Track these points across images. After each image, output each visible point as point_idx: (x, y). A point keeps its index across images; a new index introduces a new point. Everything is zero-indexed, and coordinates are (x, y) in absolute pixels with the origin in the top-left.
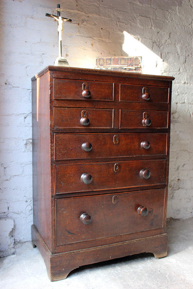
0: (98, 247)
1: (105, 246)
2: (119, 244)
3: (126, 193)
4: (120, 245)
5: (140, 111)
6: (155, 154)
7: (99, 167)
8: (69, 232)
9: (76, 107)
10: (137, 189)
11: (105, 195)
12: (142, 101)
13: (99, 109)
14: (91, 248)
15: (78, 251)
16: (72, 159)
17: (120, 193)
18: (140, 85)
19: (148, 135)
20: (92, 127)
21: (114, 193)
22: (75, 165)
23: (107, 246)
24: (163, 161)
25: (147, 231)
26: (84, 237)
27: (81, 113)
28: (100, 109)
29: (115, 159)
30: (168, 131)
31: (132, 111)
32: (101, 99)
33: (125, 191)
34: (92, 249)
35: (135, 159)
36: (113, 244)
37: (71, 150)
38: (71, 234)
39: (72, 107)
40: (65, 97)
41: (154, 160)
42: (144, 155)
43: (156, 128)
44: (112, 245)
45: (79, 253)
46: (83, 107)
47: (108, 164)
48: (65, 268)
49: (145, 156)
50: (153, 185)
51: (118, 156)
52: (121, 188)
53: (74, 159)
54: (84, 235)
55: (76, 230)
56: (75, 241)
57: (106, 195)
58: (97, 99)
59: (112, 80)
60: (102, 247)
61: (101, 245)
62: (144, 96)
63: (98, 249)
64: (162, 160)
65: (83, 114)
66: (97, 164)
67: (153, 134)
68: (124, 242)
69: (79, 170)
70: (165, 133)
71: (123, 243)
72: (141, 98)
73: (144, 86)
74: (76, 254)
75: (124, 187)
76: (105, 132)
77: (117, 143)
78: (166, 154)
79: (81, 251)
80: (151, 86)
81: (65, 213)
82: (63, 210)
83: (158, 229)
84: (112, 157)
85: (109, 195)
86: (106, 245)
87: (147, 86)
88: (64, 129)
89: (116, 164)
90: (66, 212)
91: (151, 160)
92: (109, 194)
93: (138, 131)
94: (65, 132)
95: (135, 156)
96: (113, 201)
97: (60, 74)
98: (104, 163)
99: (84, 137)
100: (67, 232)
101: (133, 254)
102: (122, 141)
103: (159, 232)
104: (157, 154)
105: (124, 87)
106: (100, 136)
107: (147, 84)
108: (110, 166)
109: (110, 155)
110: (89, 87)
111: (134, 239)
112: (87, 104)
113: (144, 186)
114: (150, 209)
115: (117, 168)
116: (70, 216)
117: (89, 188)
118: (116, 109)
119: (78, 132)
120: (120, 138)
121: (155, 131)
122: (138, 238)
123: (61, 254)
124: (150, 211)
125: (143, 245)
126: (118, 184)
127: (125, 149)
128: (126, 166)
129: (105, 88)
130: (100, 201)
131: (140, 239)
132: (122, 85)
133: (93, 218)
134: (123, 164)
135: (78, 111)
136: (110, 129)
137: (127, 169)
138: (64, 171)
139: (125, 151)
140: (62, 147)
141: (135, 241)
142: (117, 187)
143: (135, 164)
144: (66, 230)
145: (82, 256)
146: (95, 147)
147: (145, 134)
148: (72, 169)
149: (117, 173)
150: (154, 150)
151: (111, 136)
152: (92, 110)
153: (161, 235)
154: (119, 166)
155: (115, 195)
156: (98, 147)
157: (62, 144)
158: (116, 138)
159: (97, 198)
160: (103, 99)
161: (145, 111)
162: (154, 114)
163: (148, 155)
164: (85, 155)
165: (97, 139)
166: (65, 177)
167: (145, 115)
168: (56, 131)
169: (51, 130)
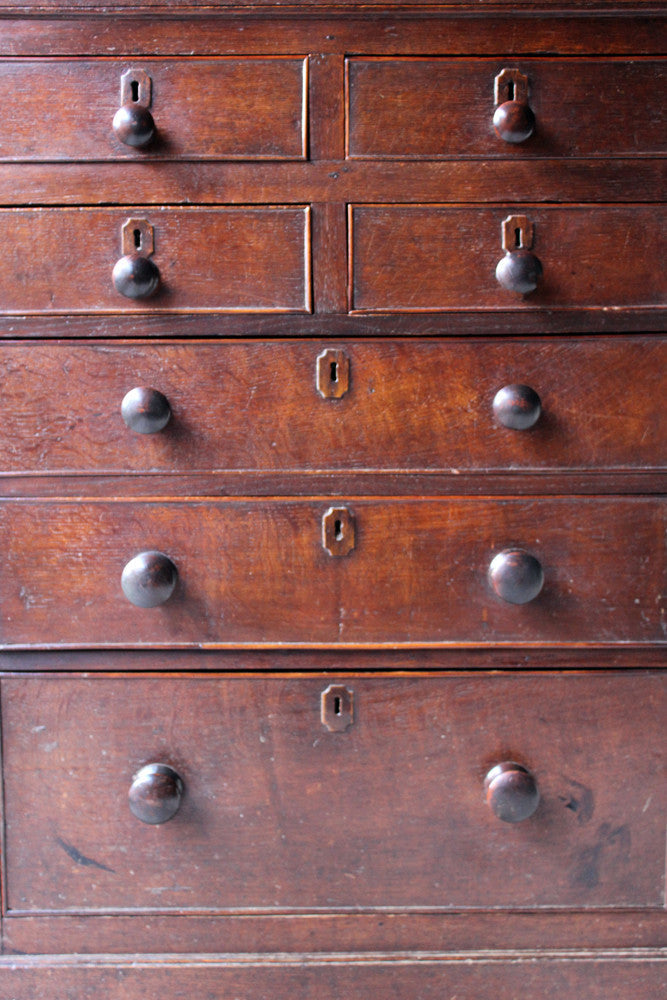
0: (241, 956)
1: (282, 956)
2: (366, 959)
3: (403, 678)
4: (368, 967)
5: (480, 210)
6: (598, 463)
7: (232, 525)
8: (75, 854)
9: (92, 200)
10: (476, 661)
11: (272, 675)
12: (491, 150)
13: (221, 209)
14: (198, 956)
15: (126, 957)
16: (80, 472)
17: (367, 674)
18: (476, 60)
19: (545, 348)
20: (188, 309)
21: (328, 670)
22: (97, 505)
23: (292, 960)
24: (652, 506)
25: (552, 913)
26: (157, 890)
27: (118, 232)
28: (230, 209)
29: (325, 486)
31: (427, 213)
32: (229, 151)
33: (396, 665)
34: (206, 961)
35: (459, 487)
36: (334, 956)
37: (72, 427)
38: (86, 861)
39: (68, 202)
41: (587, 500)
42: (520, 464)
43: (595, 308)
44: (320, 960)
45: (126, 972)
46: (129, 201)
47: (283, 510)
49: (527, 475)
50: (580, 644)
51: (345, 466)
52: (368, 645)
53: (88, 471)
54: (158, 877)
55: (112, 848)
56: (107, 905)
57: (278, 675)
58: (210, 155)
59: (295, 43)
60: (259, 961)
61: (259, 951)
62: (500, 115)
63: (235, 965)
64: (647, 500)
65: (132, 237)
66: (220, 507)
67: (579, 346)
68: (403, 954)
69: (114, 531)
71: (393, 959)
72: (485, 132)
73: (504, 59)
74: (106, 972)
75: (389, 639)
76: (259, 331)
77: (338, 395)
79: (138, 961)
80: (552, 60)
81: (48, 748)
82: (36, 734)
83: (634, 911)
84: (309, 471)
85: (299, 679)
86: (290, 950)
87: (527, 62)
88: (32, 320)
89: (330, 511)
90: (55, 744)
91: (565, 499)
92: (299, 675)
93: (472, 330)
94: (38, 334)
95: (455, 471)
96: (327, 717)
98: (260, 499)
99: (144, 357)
100: (62, 852)
102: (372, 385)
103: (644, 929)
104: (609, 464)
105: (374, 77)
106: (238, 355)
107: (526, 48)
108: (296, 519)
109: (301, 458)
110: (160, 88)
111: (467, 947)
112: (153, 185)
113: (521, 644)
114: (571, 789)
115: (338, 531)
116: (75, 769)
117: (175, 631)
118: (322, 205)
119: (105, 333)
120: (358, 365)
121: (586, 328)
122: (493, 946)
123: (28, 961)
124: (573, 800)
125: (523, 989)
126: (348, 625)
127: (393, 428)
128: (395, 527)
129: (253, 91)
130: (243, 709)
131: (510, 952)
132: (360, 68)
133: (209, 791)
134: (379, 512)
135: (101, 224)
136: (293, 313)
137: (406, 540)
138: (37, 537)
139: (390, 441)
140: (24, 409)
141: (469, 957)
142: (346, 640)
143: (453, 516)
144: (59, 841)
145: (144, 991)
146: (206, 414)
147: (524, 346)
148: (81, 528)
149: (338, 559)
150: (588, 438)
151: (300, 355)
152: (180, 215)
153: (655, 951)
154: (355, 523)
155: (333, 680)
156: (223, 412)
157: (20, 396)
158: (333, 365)
159: (225, 685)
160: (241, 152)
161: (513, 211)
162: (578, 223)
163: (549, 465)
164: (149, 457)
165: (219, 373)
166: (39, 565)
167: (517, 231)
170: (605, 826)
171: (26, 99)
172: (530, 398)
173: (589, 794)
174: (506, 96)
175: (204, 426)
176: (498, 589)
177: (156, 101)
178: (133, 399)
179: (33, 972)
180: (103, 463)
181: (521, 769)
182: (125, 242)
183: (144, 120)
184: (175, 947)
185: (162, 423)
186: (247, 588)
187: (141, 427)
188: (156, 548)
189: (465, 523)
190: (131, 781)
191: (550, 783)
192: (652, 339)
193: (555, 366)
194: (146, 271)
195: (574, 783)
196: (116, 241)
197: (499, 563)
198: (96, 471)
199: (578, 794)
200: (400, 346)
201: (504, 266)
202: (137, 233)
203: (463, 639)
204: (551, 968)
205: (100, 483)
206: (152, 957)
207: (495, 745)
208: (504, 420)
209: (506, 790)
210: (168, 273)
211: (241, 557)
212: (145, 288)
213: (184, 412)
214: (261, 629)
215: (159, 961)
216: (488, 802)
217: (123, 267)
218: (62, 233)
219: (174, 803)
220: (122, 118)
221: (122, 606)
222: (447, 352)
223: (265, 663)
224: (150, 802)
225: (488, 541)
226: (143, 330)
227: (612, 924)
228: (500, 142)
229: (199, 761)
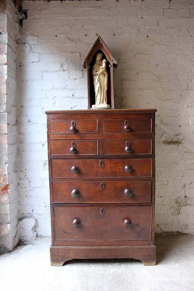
0: (89, 247)
1: (95, 247)
3: (112, 207)
4: (107, 248)
5: (123, 140)
6: (140, 176)
7: (87, 185)
8: (65, 232)
9: (67, 139)
10: (123, 205)
11: (93, 207)
12: (124, 132)
13: (86, 140)
15: (72, 247)
17: (107, 207)
18: (122, 119)
19: (132, 159)
20: (81, 155)
21: (101, 206)
22: (68, 182)
23: (96, 247)
24: (148, 182)
25: (134, 241)
26: (76, 237)
30: (153, 156)
31: (115, 141)
33: (111, 205)
34: (83, 247)
35: (120, 180)
37: (64, 171)
38: (66, 233)
39: (64, 139)
40: (58, 132)
41: (139, 181)
42: (129, 176)
43: (139, 154)
44: (100, 247)
45: (72, 249)
46: (72, 139)
47: (94, 183)
48: (61, 258)
49: (130, 178)
50: (137, 202)
51: (103, 177)
52: (107, 203)
53: (66, 178)
54: (76, 235)
55: (70, 231)
56: (69, 239)
58: (84, 133)
59: (96, 117)
61: (91, 246)
62: (125, 127)
64: (147, 181)
66: (85, 183)
67: (137, 159)
68: (112, 246)
69: (70, 186)
70: (149, 158)
73: (126, 119)
74: (69, 249)
75: (110, 202)
76: (91, 158)
77: (102, 167)
78: (152, 177)
79: (74, 247)
80: (133, 119)
81: (61, 217)
82: (59, 215)
83: (146, 240)
84: (98, 178)
87: (129, 119)
88: (58, 156)
89: (101, 183)
91: (135, 181)
92: (97, 207)
93: (122, 157)
94: (59, 158)
95: (119, 177)
96: (101, 213)
97: (54, 116)
98: (91, 182)
99: (74, 161)
100: (63, 232)
101: (120, 258)
102: (107, 165)
103: (147, 243)
104: (142, 176)
105: (107, 122)
106: (88, 161)
107: (129, 117)
108: (96, 185)
109: (97, 176)
110: (77, 123)
111: (122, 246)
112: (76, 137)
113: (129, 202)
114: (137, 223)
115: (102, 186)
116: (65, 220)
117: (79, 201)
118: (100, 140)
119: (69, 158)
120: (105, 162)
121: (138, 157)
123: (58, 247)
124: (137, 225)
126: (104, 200)
127: (110, 171)
128: (111, 185)
129: (90, 123)
130: (89, 211)
131: (128, 246)
132: (105, 120)
133: (84, 223)
134: (108, 183)
135: (68, 142)
136: (96, 155)
137: (112, 187)
138: (59, 187)
139: (110, 173)
141: (122, 247)
142: (104, 202)
143: (119, 184)
144: (62, 230)
145: (74, 252)
146: (83, 170)
147: (129, 160)
148: (65, 186)
149: (102, 190)
150: (139, 172)
151: (97, 161)
152: (80, 141)
153: (149, 246)
154: (105, 185)
155: (102, 208)
156: (86, 169)
157: (57, 167)
158: (102, 162)
159: (86, 208)
160: (88, 132)
161: (127, 140)
162: (137, 142)
163: (133, 176)
164: (75, 176)
165: (85, 163)
166: (59, 191)
167: (128, 143)
168: (52, 158)
169: (49, 157)
170: (142, 228)
171: (58, 125)
172: (130, 168)
173: (139, 224)
174: (126, 124)
175: (83, 171)
176: (125, 195)
177: (77, 125)
178: (73, 167)
179: (59, 249)
180: (68, 177)
181: (129, 220)
182: (72, 145)
183: (74, 129)
184: (79, 245)
185: (77, 171)
186: (89, 194)
187: (74, 172)
188: (76, 189)
189: (121, 185)
190: (73, 222)
191: (133, 222)
192: (148, 158)
193: (134, 162)
194: (75, 150)
195: (137, 222)
196: (70, 145)
197: (126, 191)
198: (68, 178)
199: (138, 224)
200: (111, 159)
201: (126, 148)
202: (73, 144)
203: (121, 201)
204: (134, 249)
205: (68, 179)
206: (76, 247)
207: (125, 216)
208: (126, 170)
209: (127, 223)
210: (78, 149)
211: (88, 190)
212: (75, 152)
213: (80, 169)
214: (91, 200)
215: (77, 247)
216: (124, 225)
217: (72, 149)
218: (63, 144)
219: (79, 225)
220: (71, 128)
221: (71, 197)
222: (118, 160)
223: (92, 205)
224: (75, 225)
225: (124, 188)
226: (74, 158)
227: (143, 242)
228: (125, 131)
229: (83, 219)
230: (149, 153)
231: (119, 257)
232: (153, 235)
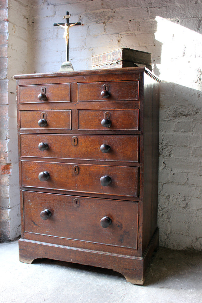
1: (67, 247)
3: (87, 198)
4: (81, 251)
5: (100, 111)
6: (122, 160)
7: (58, 168)
8: (34, 223)
9: (37, 109)
10: (100, 196)
12: (102, 99)
13: (57, 111)
14: (53, 244)
15: (42, 242)
16: (35, 157)
17: (81, 197)
18: (100, 82)
19: (112, 137)
20: (52, 129)
21: (75, 195)
22: (37, 162)
23: (69, 248)
24: (133, 169)
25: (115, 246)
26: (47, 232)
27: (41, 115)
31: (91, 111)
33: (86, 196)
35: (97, 162)
37: (33, 149)
38: (36, 225)
39: (33, 110)
40: (28, 101)
41: (121, 167)
42: (108, 159)
43: (122, 130)
45: (42, 245)
46: (42, 110)
47: (66, 165)
48: (30, 254)
49: (109, 162)
50: (119, 195)
51: (77, 158)
52: (81, 192)
54: (47, 229)
55: (40, 223)
56: (39, 233)
58: (55, 101)
59: (69, 81)
61: (63, 245)
65: (43, 116)
66: (56, 164)
67: (119, 137)
68: (88, 250)
69: (40, 167)
70: (135, 136)
71: (86, 250)
73: (104, 82)
74: (39, 245)
75: (84, 191)
76: (63, 133)
77: (76, 145)
78: (138, 162)
79: (44, 244)
80: (113, 82)
81: (30, 204)
82: (29, 202)
83: (130, 249)
84: (71, 159)
85: (69, 197)
87: (109, 82)
88: (28, 130)
89: (74, 166)
93: (99, 133)
94: (28, 132)
95: (96, 160)
96: (75, 204)
97: (24, 82)
98: (63, 163)
99: (45, 137)
100: (32, 223)
102: (81, 143)
103: (132, 252)
104: (124, 160)
105: (82, 86)
106: (60, 137)
107: (108, 80)
108: (69, 167)
109: (69, 156)
110: (47, 90)
111: (99, 250)
112: (46, 107)
113: (109, 194)
114: (118, 223)
115: (76, 170)
116: (35, 208)
117: (49, 186)
118: (73, 110)
119: (39, 133)
120: (79, 139)
121: (120, 133)
122: (104, 251)
124: (119, 225)
125: (108, 260)
126: (78, 187)
127: (85, 151)
128: (86, 170)
129: (62, 90)
130: (61, 201)
131: (107, 253)
132: (80, 85)
134: (83, 167)
135: (38, 114)
136: (68, 130)
137: (88, 172)
138: (28, 168)
139: (85, 154)
140: (26, 145)
141: (99, 252)
142: (77, 190)
143: (96, 168)
144: (32, 221)
145: (44, 249)
146: (54, 148)
147: (108, 137)
148: (35, 167)
149: (76, 175)
150: (120, 155)
151: (69, 137)
152: (50, 112)
153: (135, 257)
154: (79, 169)
155: (75, 197)
156: (57, 147)
157: (26, 143)
158: (75, 139)
160: (60, 101)
161: (106, 111)
162: (118, 113)
163: (113, 160)
164: (45, 155)
165: (56, 140)
166: (29, 173)
167: (107, 115)
168: (22, 132)
169: (18, 131)
170: (125, 231)
171: (27, 93)
172: (106, 147)
173: (121, 225)
174: (105, 89)
177: (47, 92)
179: (28, 242)
180: (38, 156)
181: (109, 218)
182: (41, 117)
183: (43, 96)
184: (50, 242)
185: (46, 148)
186: (61, 179)
188: (46, 171)
189: (98, 170)
191: (114, 222)
192: (133, 136)
193: (114, 141)
195: (119, 222)
199: (120, 224)
200: (86, 136)
202: (44, 115)
203: (97, 192)
205: (38, 159)
209: (103, 221)
210: (49, 122)
211: (60, 173)
213: (51, 147)
214: (63, 187)
217: (40, 121)
218: (32, 115)
220: (40, 95)
222: (95, 137)
223: (64, 193)
226: (44, 132)
227: (126, 250)
229: (54, 210)
230: (134, 128)
231: (96, 265)
232: (140, 243)
